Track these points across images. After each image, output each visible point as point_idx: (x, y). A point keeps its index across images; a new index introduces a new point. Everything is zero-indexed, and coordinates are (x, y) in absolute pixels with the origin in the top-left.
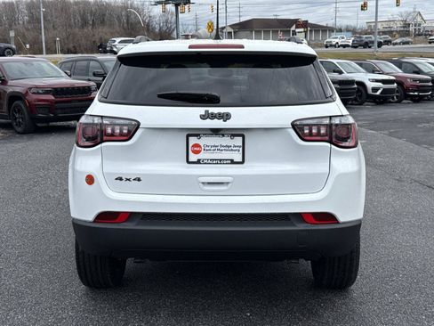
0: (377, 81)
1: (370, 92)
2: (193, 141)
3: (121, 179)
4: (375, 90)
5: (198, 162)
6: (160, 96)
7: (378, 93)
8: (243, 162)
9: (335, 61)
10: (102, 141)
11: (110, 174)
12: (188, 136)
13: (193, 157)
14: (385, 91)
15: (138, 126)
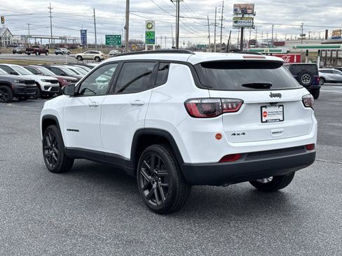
0: (47, 81)
1: (43, 89)
2: (264, 110)
3: (234, 134)
4: (46, 87)
5: (266, 121)
6: (243, 85)
7: (49, 90)
8: (283, 120)
9: (10, 65)
10: (223, 113)
11: (228, 132)
12: (262, 107)
13: (264, 119)
14: (53, 88)
15: (243, 102)
